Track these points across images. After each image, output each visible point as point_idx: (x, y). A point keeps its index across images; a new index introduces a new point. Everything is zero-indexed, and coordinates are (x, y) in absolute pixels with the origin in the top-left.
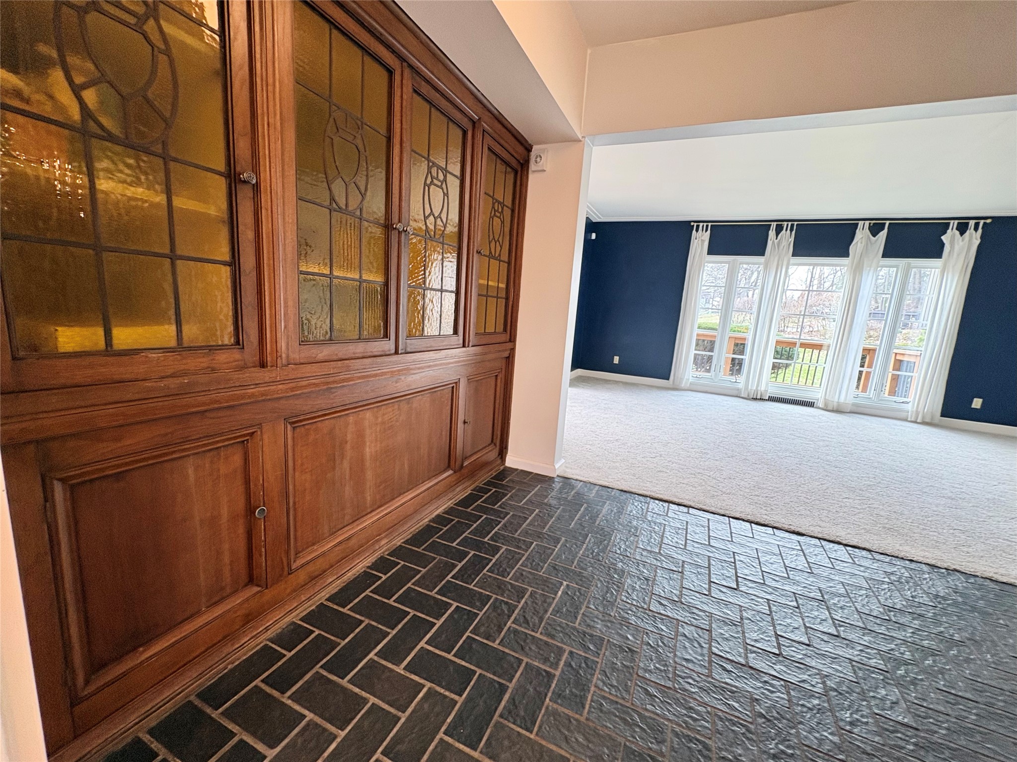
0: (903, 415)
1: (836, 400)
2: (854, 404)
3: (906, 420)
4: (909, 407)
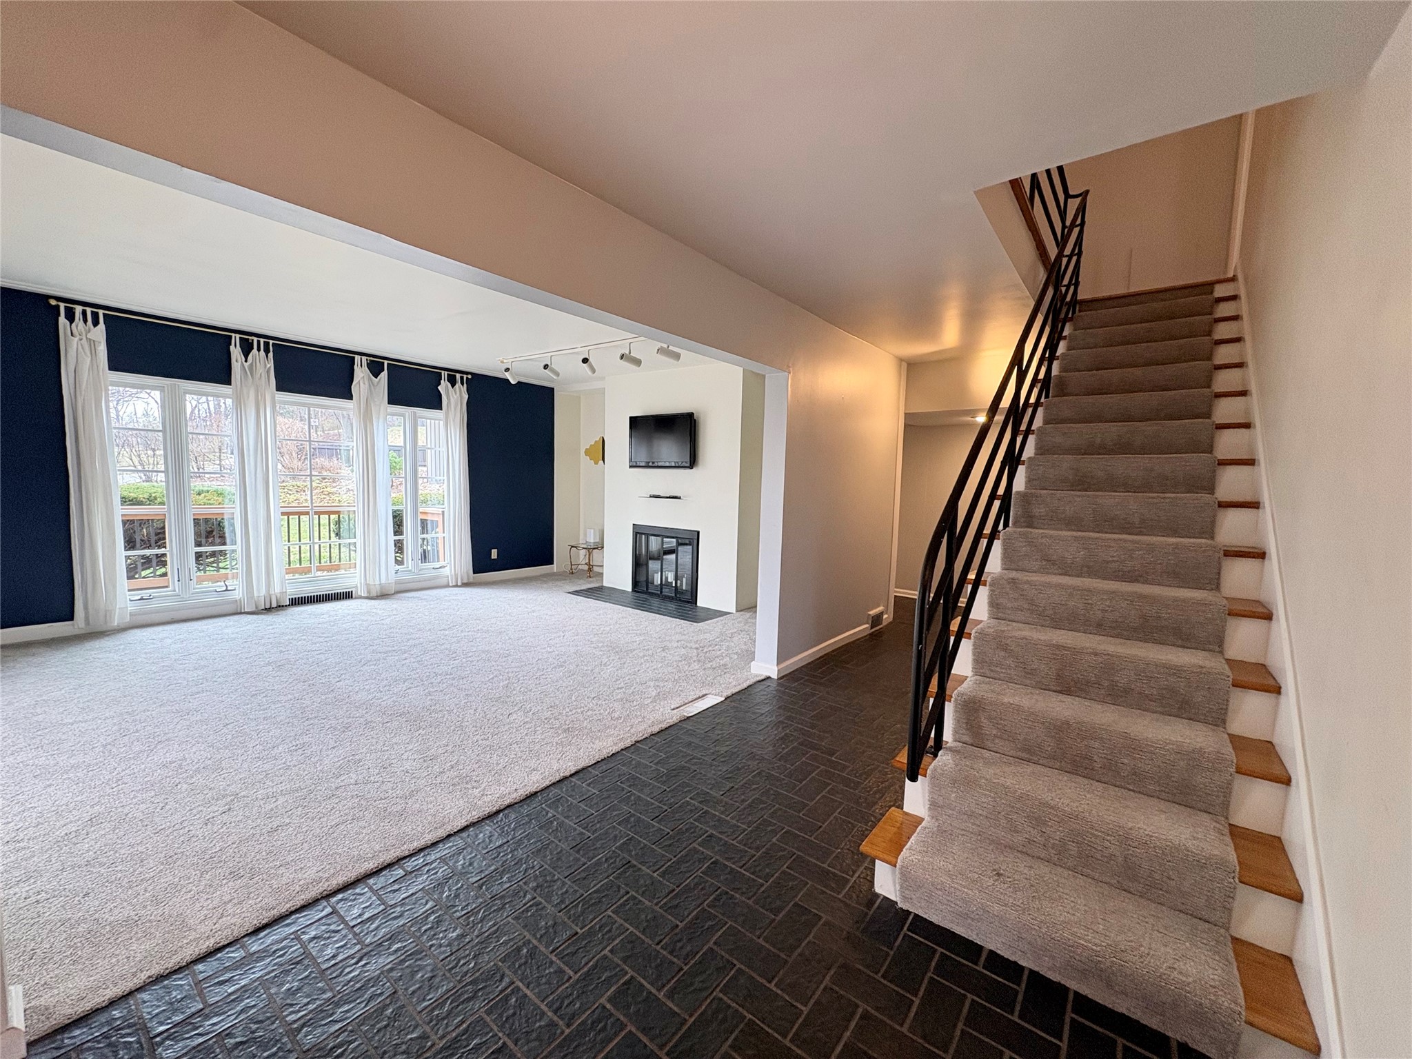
0: (444, 581)
1: (377, 582)
2: (396, 583)
3: (447, 586)
4: (447, 571)
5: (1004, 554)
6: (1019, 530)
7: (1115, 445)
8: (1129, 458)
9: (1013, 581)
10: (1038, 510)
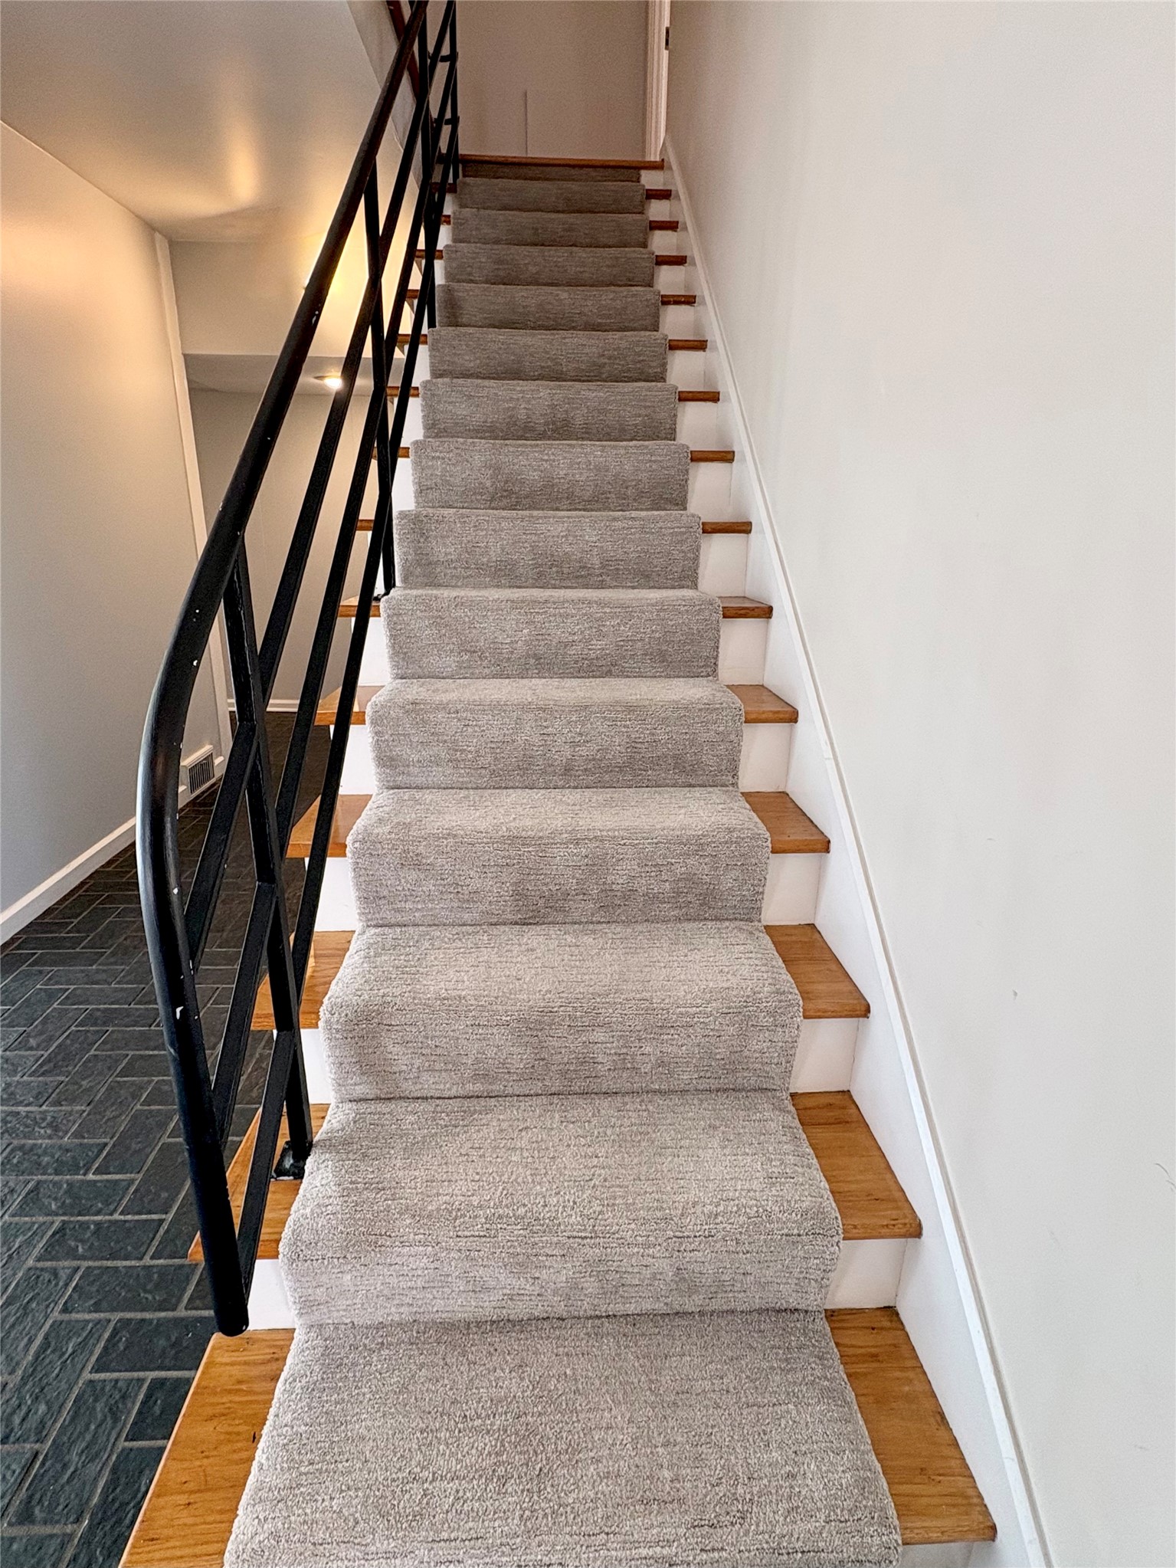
5: (393, 647)
6: (415, 592)
7: (546, 424)
8: (573, 446)
9: (414, 708)
10: (443, 550)
